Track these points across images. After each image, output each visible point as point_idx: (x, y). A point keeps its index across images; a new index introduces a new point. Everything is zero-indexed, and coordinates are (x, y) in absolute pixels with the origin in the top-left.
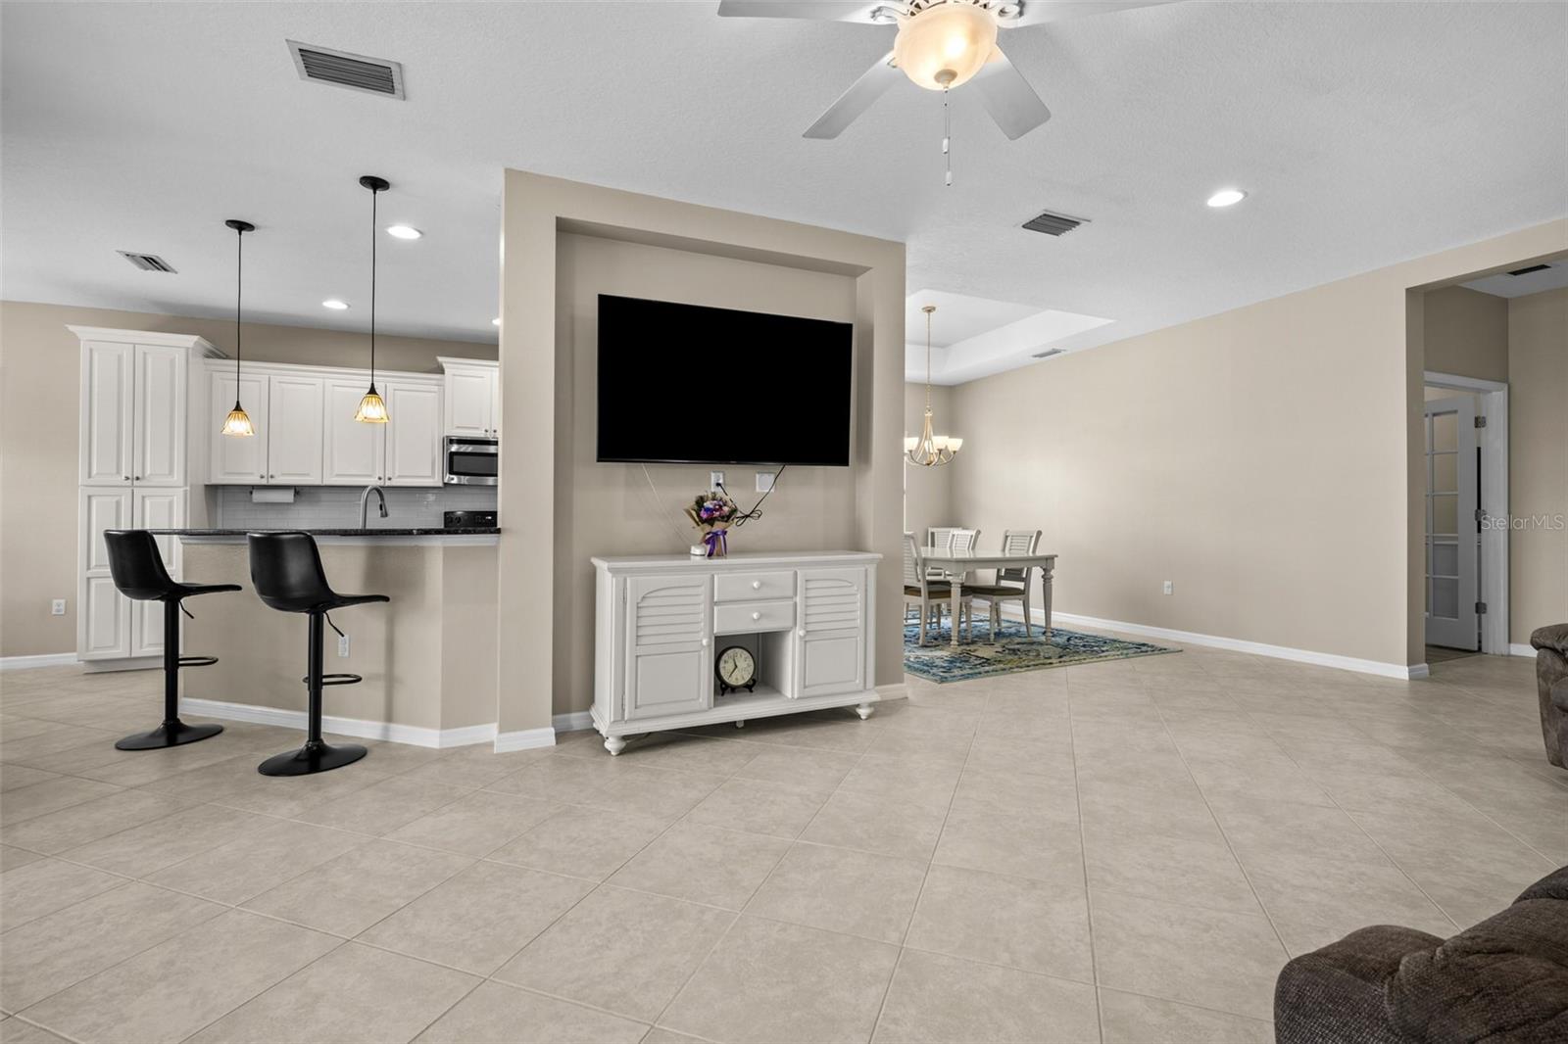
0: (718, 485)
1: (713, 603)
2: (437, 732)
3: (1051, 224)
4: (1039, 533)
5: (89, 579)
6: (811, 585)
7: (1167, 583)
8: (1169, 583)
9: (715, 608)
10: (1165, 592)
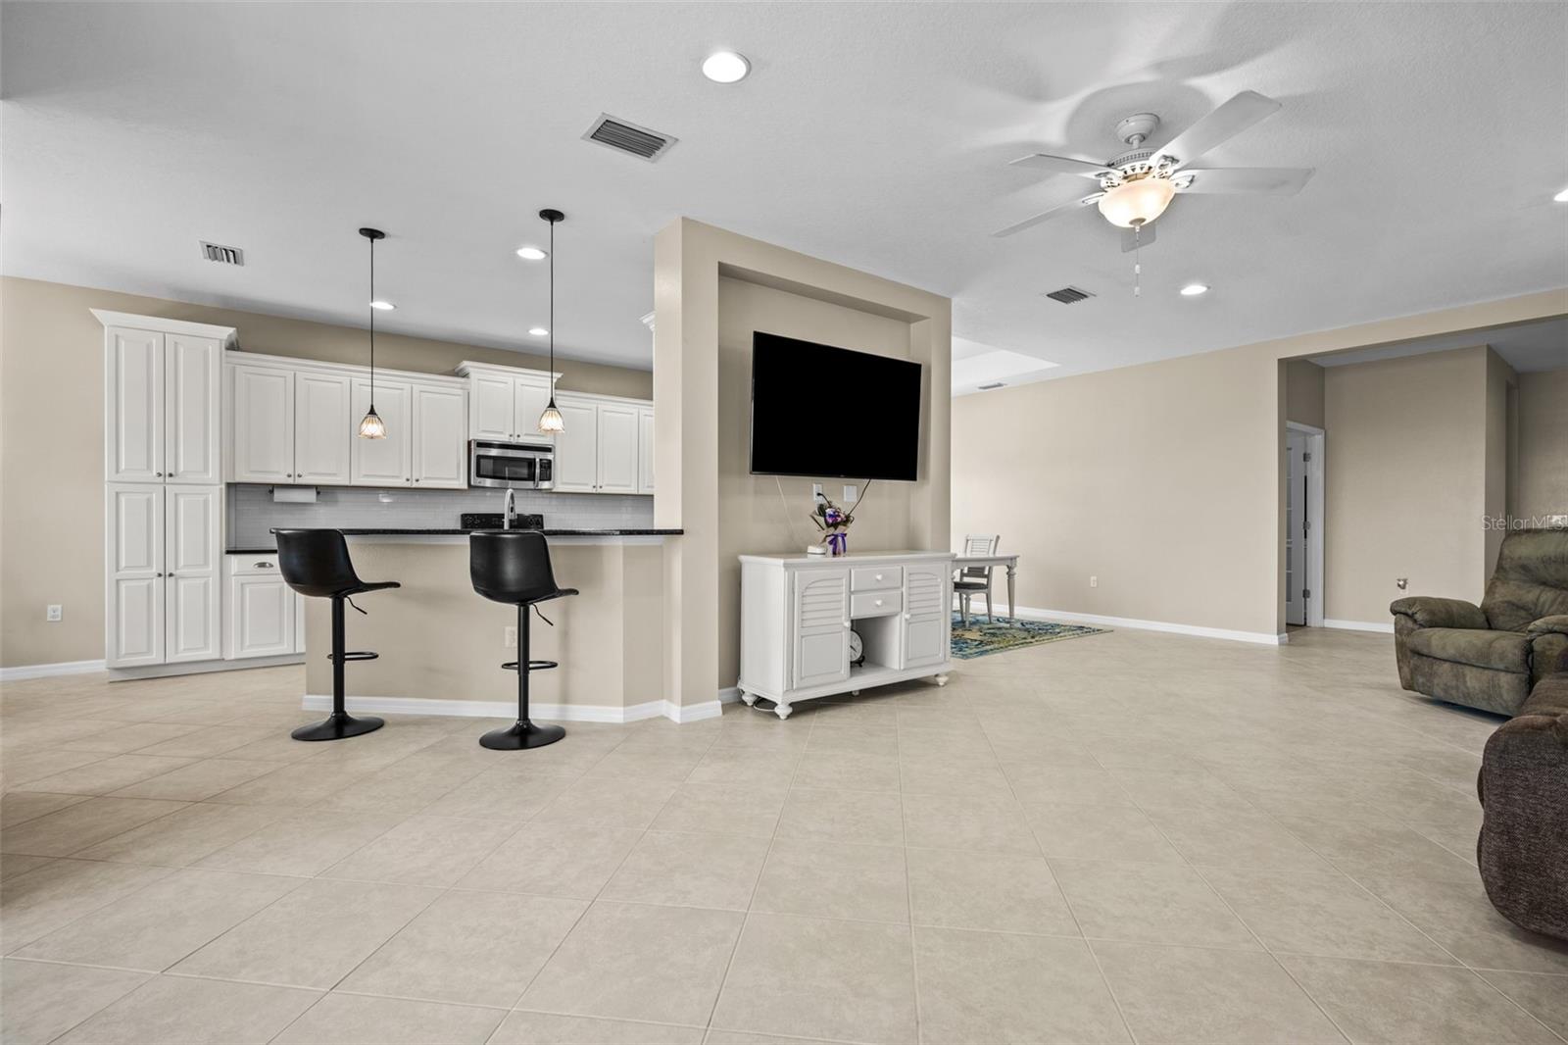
0: (819, 494)
1: (851, 593)
2: (622, 709)
3: (1068, 296)
4: (998, 537)
5: (118, 581)
6: (913, 577)
7: (1093, 578)
8: (1095, 578)
9: (852, 597)
10: (1092, 585)
